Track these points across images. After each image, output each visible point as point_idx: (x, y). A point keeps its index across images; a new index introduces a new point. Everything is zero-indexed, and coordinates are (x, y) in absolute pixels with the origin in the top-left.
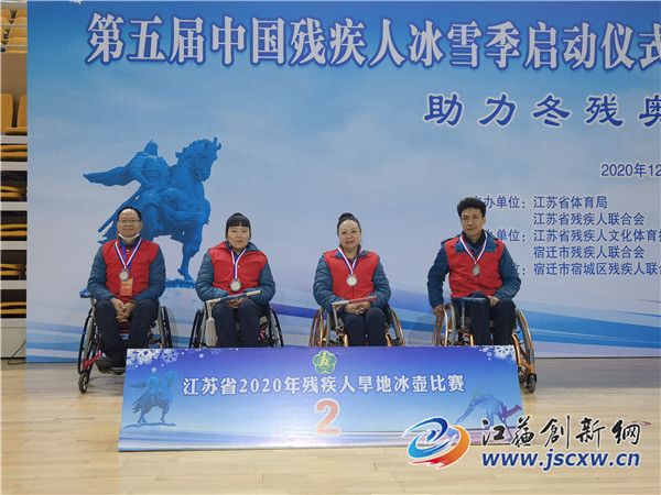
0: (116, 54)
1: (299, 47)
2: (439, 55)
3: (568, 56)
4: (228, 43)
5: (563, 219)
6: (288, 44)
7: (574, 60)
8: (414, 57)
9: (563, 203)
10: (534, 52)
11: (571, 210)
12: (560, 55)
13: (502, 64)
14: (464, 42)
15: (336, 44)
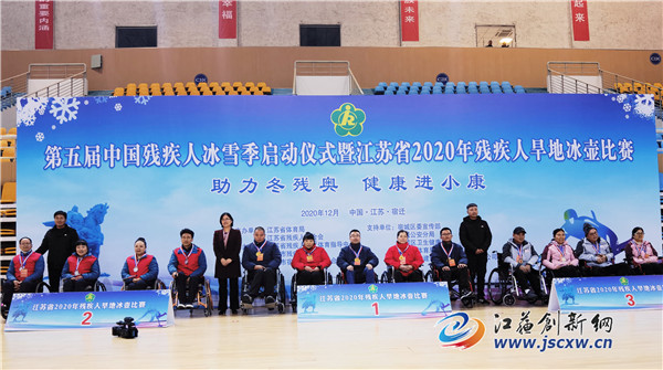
0: (58, 165)
1: (147, 158)
2: (218, 160)
3: (283, 159)
4: (112, 157)
5: (283, 238)
6: (142, 157)
7: (287, 161)
8: (205, 161)
9: (282, 230)
10: (267, 157)
11: (286, 234)
12: (279, 158)
13: (250, 163)
14: (231, 153)
15: (166, 156)
